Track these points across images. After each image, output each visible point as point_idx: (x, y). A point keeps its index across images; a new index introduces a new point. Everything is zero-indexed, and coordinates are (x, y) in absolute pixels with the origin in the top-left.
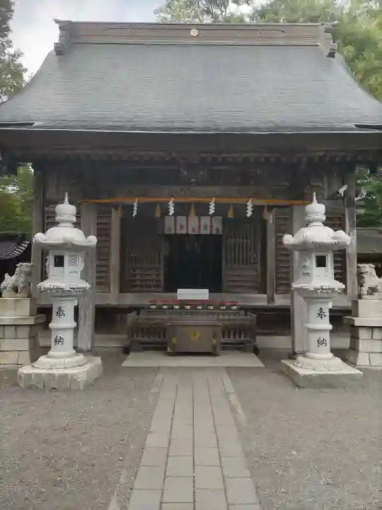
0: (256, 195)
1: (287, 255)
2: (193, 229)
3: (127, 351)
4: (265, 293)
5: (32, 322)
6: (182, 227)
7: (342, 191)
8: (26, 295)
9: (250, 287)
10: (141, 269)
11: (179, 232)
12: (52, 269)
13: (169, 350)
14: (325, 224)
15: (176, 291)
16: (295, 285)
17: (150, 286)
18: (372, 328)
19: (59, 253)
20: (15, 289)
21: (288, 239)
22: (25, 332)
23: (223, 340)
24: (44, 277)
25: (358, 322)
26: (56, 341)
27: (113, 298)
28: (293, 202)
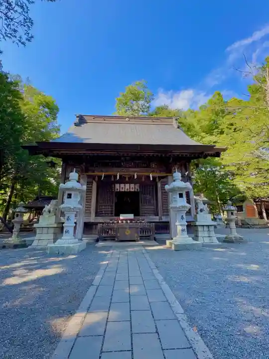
0: (153, 172)
1: (166, 200)
2: (127, 189)
3: (97, 241)
4: (158, 216)
5: (56, 226)
6: (122, 188)
7: (186, 173)
8: (53, 214)
9: (151, 213)
10: (105, 206)
11: (121, 190)
12: (66, 199)
13: (116, 239)
14: (181, 181)
15: (119, 216)
16: (171, 206)
17: (108, 214)
18: (203, 226)
19: (69, 192)
20: (49, 212)
21: (167, 187)
22: (52, 231)
23: (141, 235)
24: (63, 202)
25: (197, 224)
26: (66, 232)
27: (92, 219)
28: (168, 174)
